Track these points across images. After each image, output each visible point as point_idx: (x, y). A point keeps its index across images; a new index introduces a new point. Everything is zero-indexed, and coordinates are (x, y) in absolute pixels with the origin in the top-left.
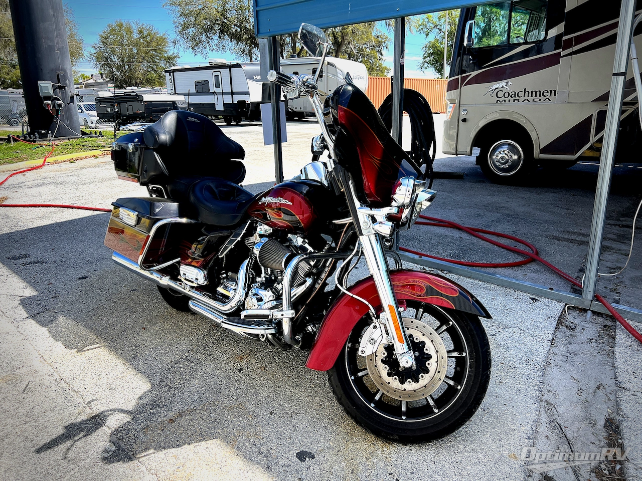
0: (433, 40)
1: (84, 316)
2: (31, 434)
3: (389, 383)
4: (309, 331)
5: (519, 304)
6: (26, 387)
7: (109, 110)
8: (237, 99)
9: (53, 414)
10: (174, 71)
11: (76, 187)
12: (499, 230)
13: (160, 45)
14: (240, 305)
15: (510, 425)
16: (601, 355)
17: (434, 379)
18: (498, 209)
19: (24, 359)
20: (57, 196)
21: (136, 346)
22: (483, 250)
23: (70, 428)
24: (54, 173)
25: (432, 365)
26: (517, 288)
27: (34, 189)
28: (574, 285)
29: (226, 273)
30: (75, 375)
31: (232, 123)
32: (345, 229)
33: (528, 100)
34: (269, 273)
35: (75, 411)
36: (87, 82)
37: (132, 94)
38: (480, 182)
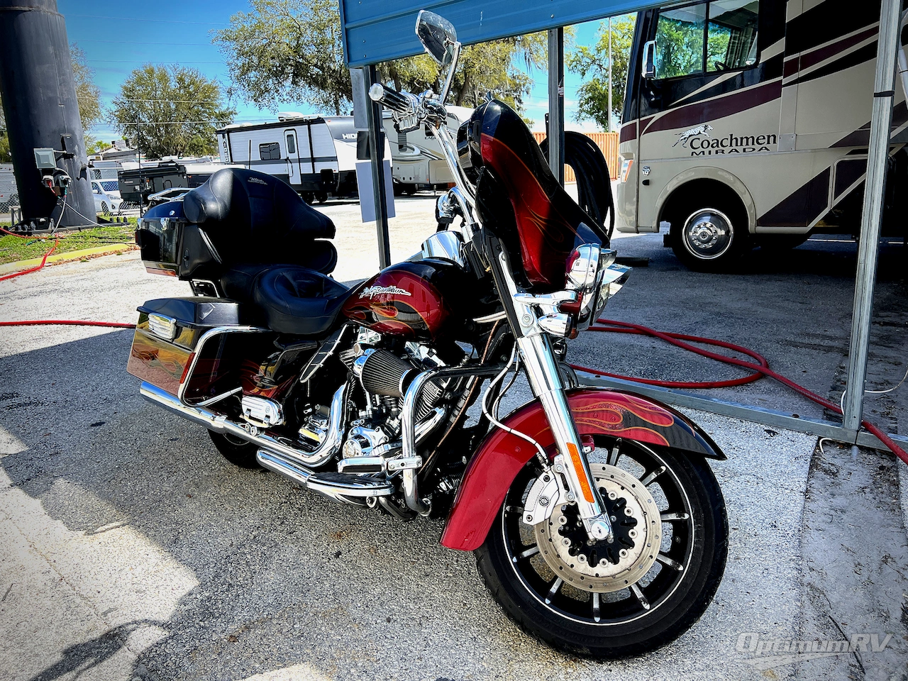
0: (591, 81)
1: (99, 481)
2: (13, 667)
3: (572, 566)
4: (442, 489)
5: (751, 439)
6: (7, 593)
7: (137, 188)
8: (320, 167)
9: (49, 633)
10: (229, 131)
11: (89, 296)
12: (707, 335)
13: (209, 97)
14: (335, 455)
15: (759, 625)
16: (881, 511)
17: (641, 556)
18: (702, 306)
19: (5, 549)
20: (61, 309)
21: (177, 523)
22: (687, 364)
23: (73, 656)
24: (58, 277)
25: (638, 535)
26: (745, 416)
27: (29, 300)
28: (826, 410)
29: (312, 406)
30: (82, 572)
31: (313, 202)
32: (493, 330)
33: (736, 151)
34: (378, 404)
35: (82, 628)
36: (106, 152)
37: (170, 164)
38: (672, 269)
